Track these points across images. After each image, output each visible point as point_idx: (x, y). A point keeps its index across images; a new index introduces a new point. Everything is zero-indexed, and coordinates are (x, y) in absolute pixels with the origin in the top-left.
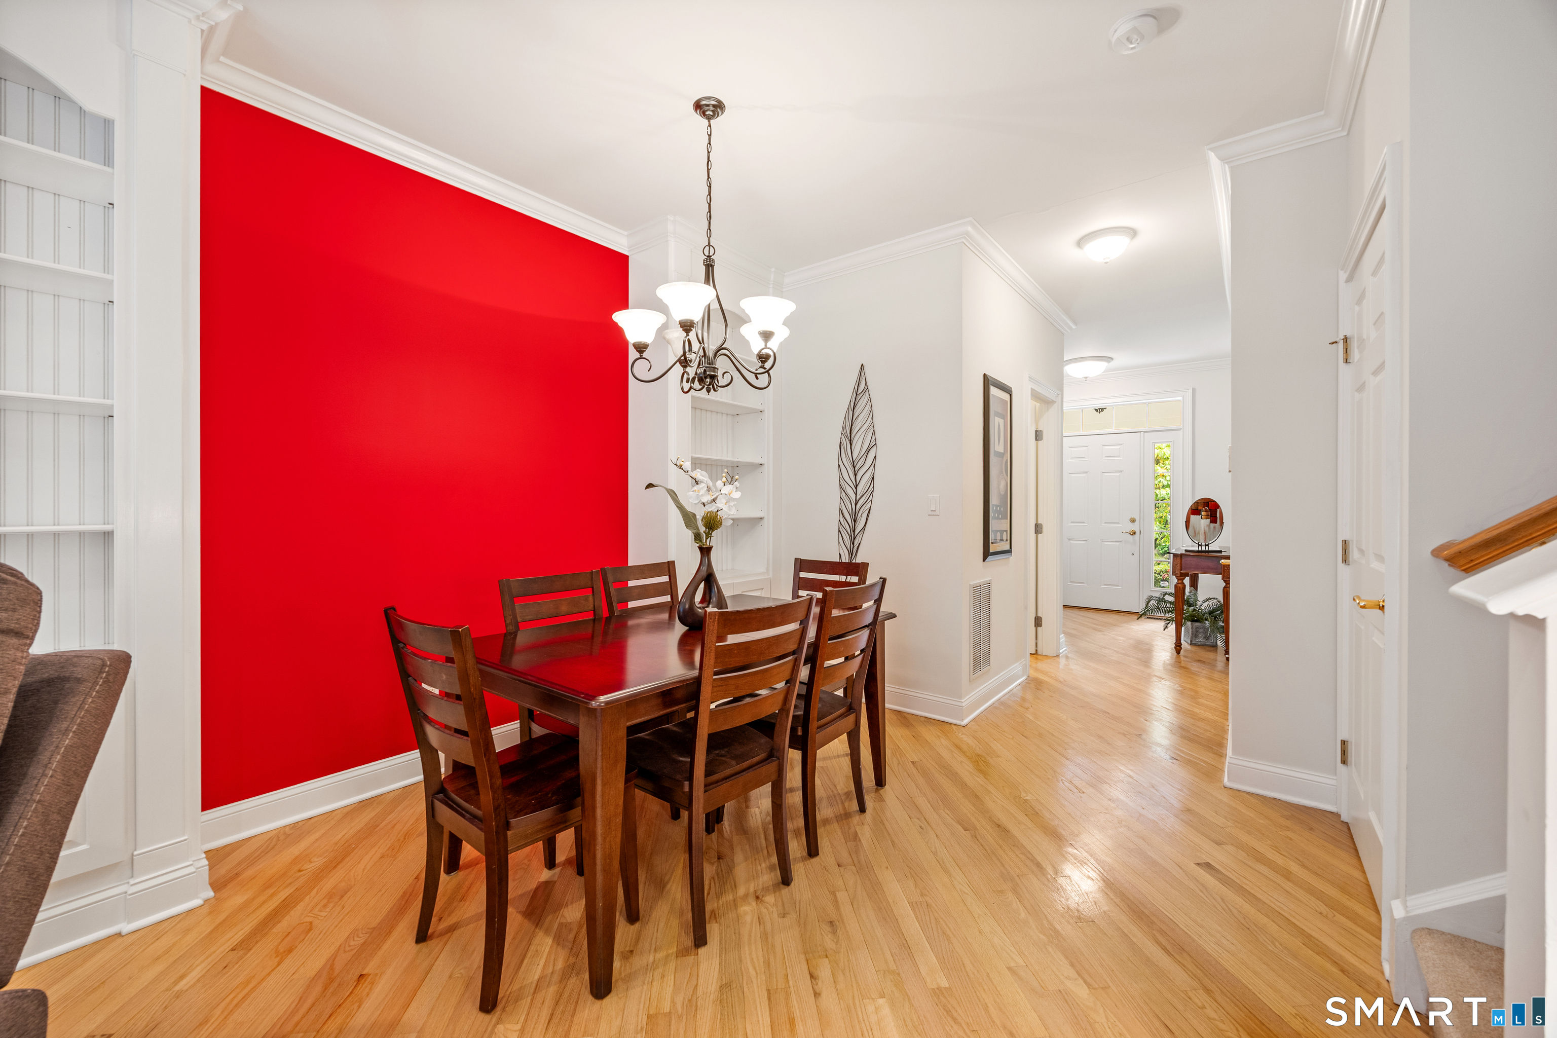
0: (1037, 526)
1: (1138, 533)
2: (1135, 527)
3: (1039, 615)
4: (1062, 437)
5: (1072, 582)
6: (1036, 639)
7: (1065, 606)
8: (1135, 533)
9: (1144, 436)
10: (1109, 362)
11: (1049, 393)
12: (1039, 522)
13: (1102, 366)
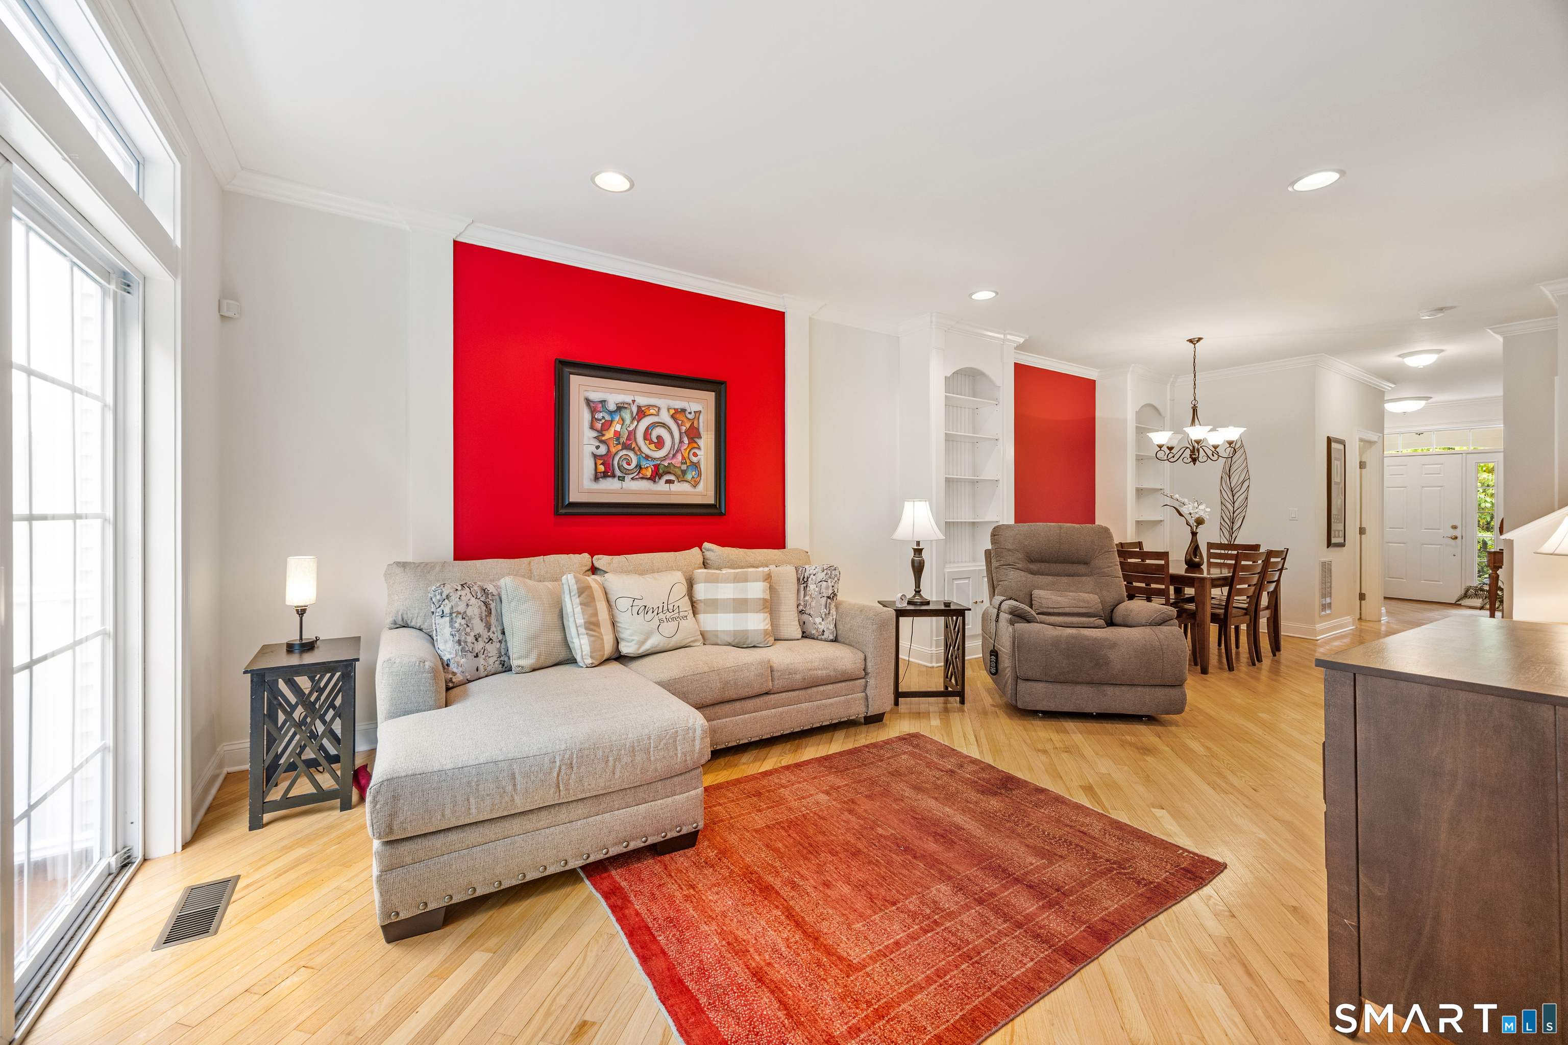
0: (1361, 529)
1: (1460, 537)
2: (1457, 533)
3: (1363, 592)
4: (1383, 457)
5: (1390, 578)
6: (1361, 610)
7: (1385, 598)
8: (1456, 538)
9: (1466, 458)
10: (1427, 400)
11: (1373, 437)
12: (1363, 526)
13: (1422, 404)
